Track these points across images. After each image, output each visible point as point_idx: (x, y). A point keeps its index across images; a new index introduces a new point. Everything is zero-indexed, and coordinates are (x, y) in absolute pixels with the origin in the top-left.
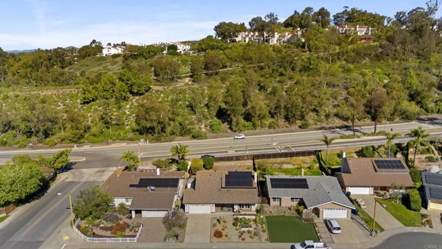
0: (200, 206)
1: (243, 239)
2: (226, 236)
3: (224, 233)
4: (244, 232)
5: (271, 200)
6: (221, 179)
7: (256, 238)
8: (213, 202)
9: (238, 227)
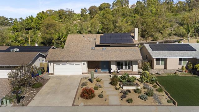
0: (68, 66)
1: (130, 101)
2: (101, 96)
3: (97, 92)
4: (129, 91)
5: (155, 62)
6: (96, 39)
7: (150, 99)
8: (84, 59)
9: (118, 86)
